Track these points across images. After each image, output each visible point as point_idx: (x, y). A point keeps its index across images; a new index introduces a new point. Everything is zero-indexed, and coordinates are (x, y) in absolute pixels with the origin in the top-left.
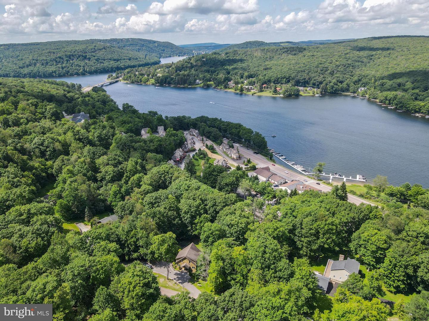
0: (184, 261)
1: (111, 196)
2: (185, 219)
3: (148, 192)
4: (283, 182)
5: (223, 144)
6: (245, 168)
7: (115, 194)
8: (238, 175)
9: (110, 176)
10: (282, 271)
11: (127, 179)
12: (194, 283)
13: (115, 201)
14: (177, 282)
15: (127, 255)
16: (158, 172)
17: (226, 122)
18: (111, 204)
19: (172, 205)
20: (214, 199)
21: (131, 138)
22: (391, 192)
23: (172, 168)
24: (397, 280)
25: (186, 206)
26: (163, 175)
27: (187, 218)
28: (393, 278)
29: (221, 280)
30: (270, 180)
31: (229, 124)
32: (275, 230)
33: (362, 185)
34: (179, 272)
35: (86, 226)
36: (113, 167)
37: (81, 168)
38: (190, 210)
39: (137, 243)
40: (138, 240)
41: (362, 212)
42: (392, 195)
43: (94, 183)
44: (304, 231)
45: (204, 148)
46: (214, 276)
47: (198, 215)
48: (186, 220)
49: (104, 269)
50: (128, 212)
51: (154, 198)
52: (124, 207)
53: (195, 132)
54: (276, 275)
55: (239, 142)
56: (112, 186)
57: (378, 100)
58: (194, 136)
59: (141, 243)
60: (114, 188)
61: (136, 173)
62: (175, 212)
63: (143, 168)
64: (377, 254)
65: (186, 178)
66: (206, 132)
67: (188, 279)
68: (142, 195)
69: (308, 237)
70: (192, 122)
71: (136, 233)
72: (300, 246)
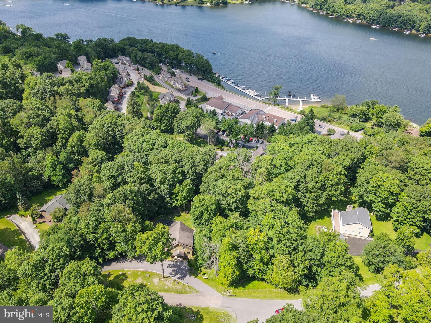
0: (176, 248)
1: (47, 169)
2: (162, 189)
3: (102, 162)
4: (241, 112)
5: (162, 72)
6: (196, 100)
7: (54, 166)
8: (198, 115)
9: (39, 141)
11: (64, 141)
12: (197, 275)
13: (56, 175)
14: (175, 278)
15: (100, 257)
16: (104, 125)
17: (160, 43)
18: (50, 179)
19: (142, 176)
20: (192, 158)
21: (51, 81)
22: (355, 113)
23: (119, 117)
25: (160, 173)
26: (111, 129)
27: (164, 189)
29: (238, 273)
30: (226, 111)
31: (163, 46)
33: (319, 106)
34: (172, 263)
35: (24, 218)
36: (39, 127)
38: (166, 178)
39: (111, 239)
40: (111, 235)
42: (354, 116)
43: (17, 154)
44: (309, 186)
45: (142, 81)
46: (230, 270)
47: (176, 182)
48: (164, 191)
50: (86, 198)
51: (115, 170)
52: (79, 191)
53: (126, 60)
55: (179, 67)
56: (44, 154)
57: (308, 6)
58: (126, 64)
59: (116, 238)
60: (49, 157)
61: (72, 130)
62: (148, 185)
63: (80, 121)
64: (388, 200)
65: (143, 130)
66: (139, 59)
67: (187, 270)
68: (95, 166)
69: (314, 192)
70: (119, 47)
71: (107, 227)
72: (305, 203)
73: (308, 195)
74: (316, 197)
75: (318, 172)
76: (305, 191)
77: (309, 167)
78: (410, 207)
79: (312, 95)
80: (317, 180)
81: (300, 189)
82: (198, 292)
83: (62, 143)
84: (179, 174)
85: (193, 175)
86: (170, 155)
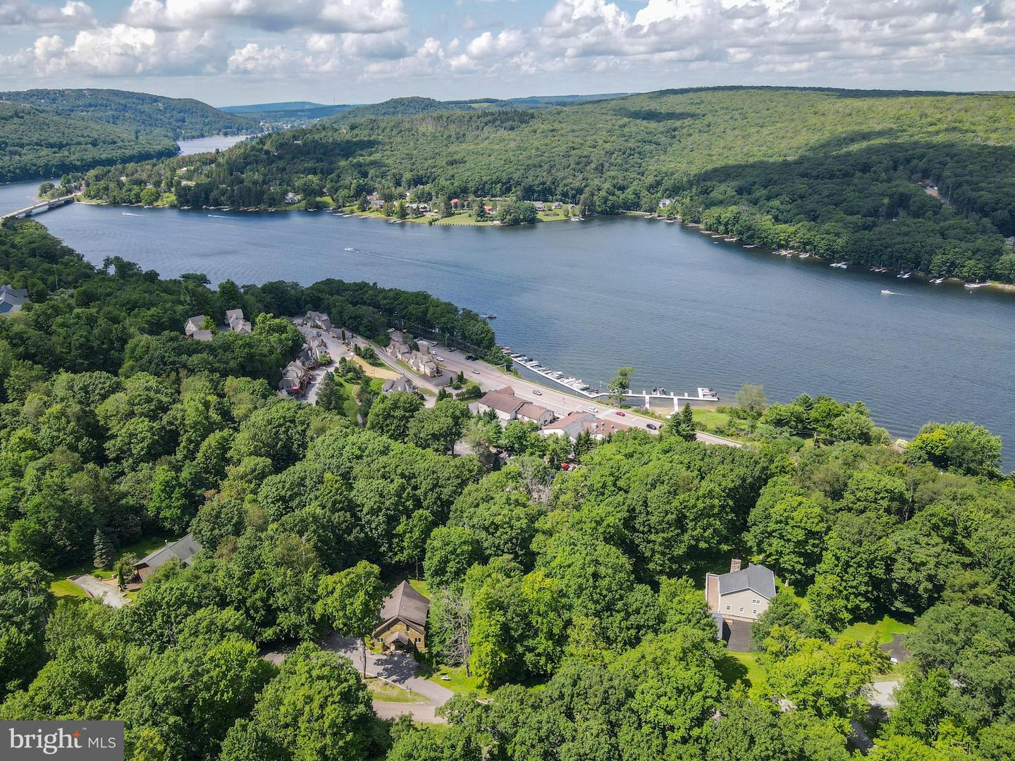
0: (392, 629)
1: (154, 496)
2: (373, 526)
3: (262, 476)
4: (549, 418)
5: (392, 343)
6: (457, 395)
7: (168, 488)
8: (458, 413)
9: (145, 444)
10: (642, 611)
11: (192, 446)
12: (430, 676)
13: (169, 507)
14: (389, 681)
16: (269, 422)
17: (391, 290)
18: (157, 514)
19: (338, 497)
20: (434, 472)
21: (176, 344)
22: (778, 417)
23: (300, 408)
24: (854, 593)
25: (372, 494)
26: (283, 429)
27: (376, 525)
28: (845, 592)
29: (504, 656)
30: (519, 416)
31: (397, 294)
32: (598, 523)
33: (713, 409)
34: (385, 657)
35: (103, 582)
36: (147, 419)
37: (59, 430)
38: (383, 504)
39: (271, 602)
40: (271, 593)
41: (756, 463)
42: (779, 423)
43: (102, 467)
44: (653, 520)
45: (351, 356)
46: (489, 649)
47: (401, 513)
48: (376, 529)
49: (229, 677)
50: (230, 528)
51: (287, 486)
52: (218, 516)
53: (321, 319)
54: (629, 623)
55: (428, 336)
56: (152, 468)
57: (701, 226)
59: (280, 600)
60: (162, 473)
61: (209, 429)
62: (348, 514)
63: (226, 415)
64: (807, 548)
65: (344, 430)
66: (347, 318)
67: (412, 669)
68: (250, 482)
69: (663, 531)
70: (308, 295)
71: (265, 577)
72: (648, 554)
73: (652, 537)
74: (667, 540)
75: (670, 492)
76: (646, 529)
77: (654, 486)
78: (844, 556)
79: (700, 390)
80: (668, 507)
81: (637, 526)
82: (429, 700)
83: (189, 450)
84: (407, 500)
85: (435, 503)
86: (393, 466)
